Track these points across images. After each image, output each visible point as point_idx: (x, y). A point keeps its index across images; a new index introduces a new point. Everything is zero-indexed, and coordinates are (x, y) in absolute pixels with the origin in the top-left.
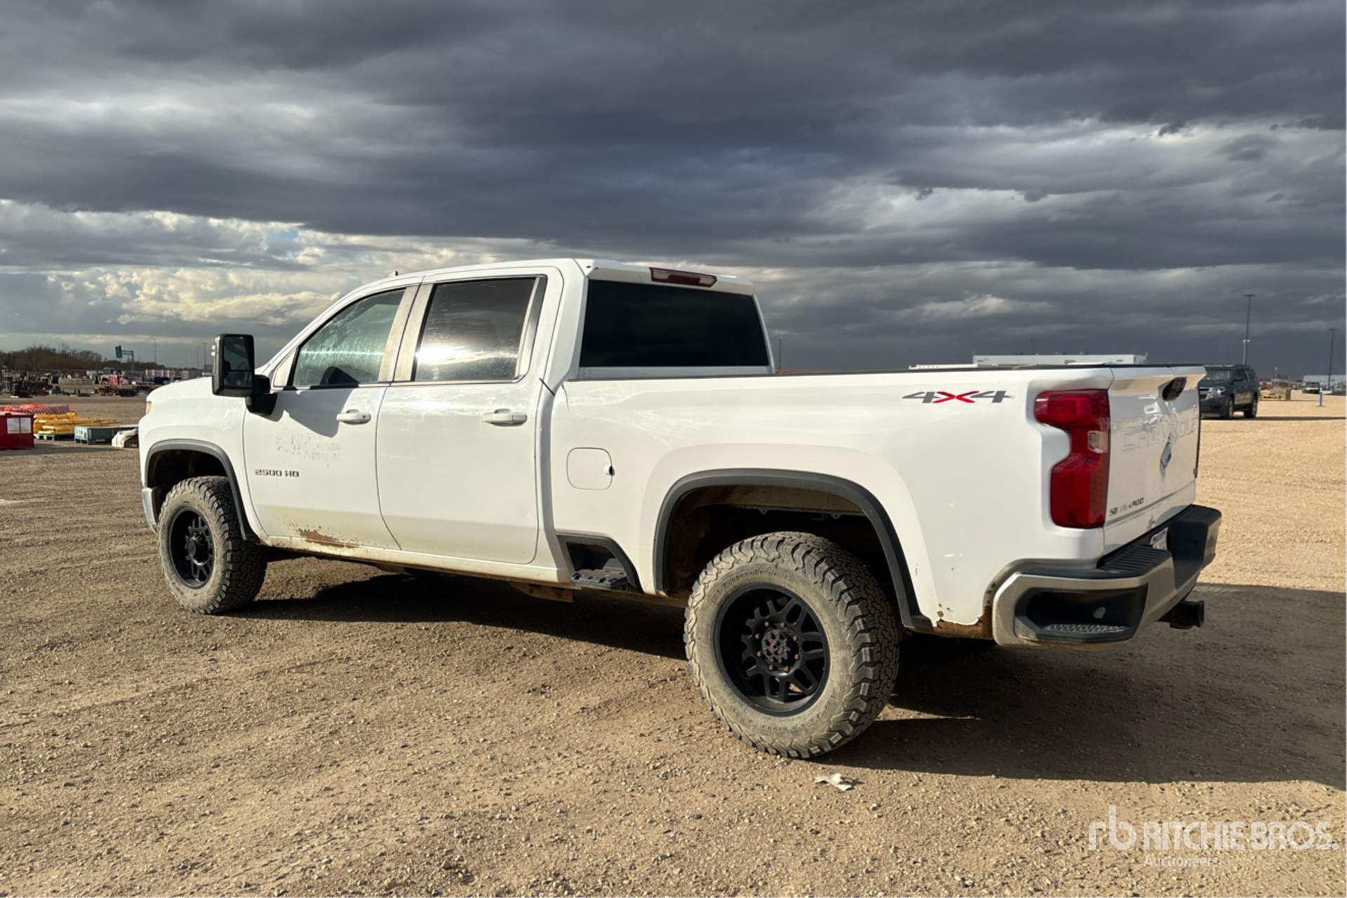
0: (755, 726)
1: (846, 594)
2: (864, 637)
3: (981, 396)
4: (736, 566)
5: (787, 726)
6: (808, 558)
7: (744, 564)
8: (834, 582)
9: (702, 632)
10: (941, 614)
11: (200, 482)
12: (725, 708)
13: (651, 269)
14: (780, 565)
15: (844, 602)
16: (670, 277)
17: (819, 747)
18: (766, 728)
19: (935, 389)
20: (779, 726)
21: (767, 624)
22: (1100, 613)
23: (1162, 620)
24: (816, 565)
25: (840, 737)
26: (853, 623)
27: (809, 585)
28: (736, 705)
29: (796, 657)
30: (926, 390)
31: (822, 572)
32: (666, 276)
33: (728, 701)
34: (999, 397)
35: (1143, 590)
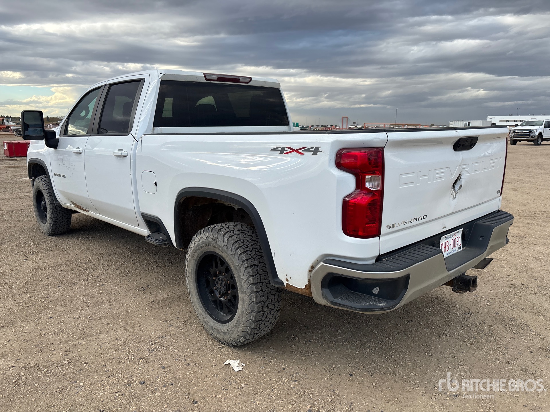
0: (210, 326)
1: (245, 262)
2: (253, 287)
3: (307, 150)
4: (201, 241)
5: (222, 329)
6: (230, 240)
7: (204, 240)
8: (240, 254)
9: (189, 273)
10: (287, 280)
11: (43, 178)
12: (199, 314)
13: (204, 74)
14: (218, 243)
15: (244, 267)
16: (218, 78)
17: (236, 343)
18: (214, 328)
19: (286, 146)
20: (219, 328)
21: (217, 272)
22: (376, 291)
23: (446, 284)
24: (233, 244)
25: (244, 340)
26: (248, 279)
27: (229, 255)
28: (203, 313)
29: (229, 292)
30: (282, 146)
31: (235, 249)
32: (216, 78)
33: (200, 311)
34: (316, 151)
35: (407, 278)
